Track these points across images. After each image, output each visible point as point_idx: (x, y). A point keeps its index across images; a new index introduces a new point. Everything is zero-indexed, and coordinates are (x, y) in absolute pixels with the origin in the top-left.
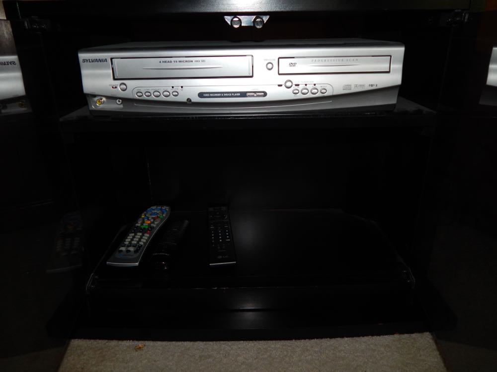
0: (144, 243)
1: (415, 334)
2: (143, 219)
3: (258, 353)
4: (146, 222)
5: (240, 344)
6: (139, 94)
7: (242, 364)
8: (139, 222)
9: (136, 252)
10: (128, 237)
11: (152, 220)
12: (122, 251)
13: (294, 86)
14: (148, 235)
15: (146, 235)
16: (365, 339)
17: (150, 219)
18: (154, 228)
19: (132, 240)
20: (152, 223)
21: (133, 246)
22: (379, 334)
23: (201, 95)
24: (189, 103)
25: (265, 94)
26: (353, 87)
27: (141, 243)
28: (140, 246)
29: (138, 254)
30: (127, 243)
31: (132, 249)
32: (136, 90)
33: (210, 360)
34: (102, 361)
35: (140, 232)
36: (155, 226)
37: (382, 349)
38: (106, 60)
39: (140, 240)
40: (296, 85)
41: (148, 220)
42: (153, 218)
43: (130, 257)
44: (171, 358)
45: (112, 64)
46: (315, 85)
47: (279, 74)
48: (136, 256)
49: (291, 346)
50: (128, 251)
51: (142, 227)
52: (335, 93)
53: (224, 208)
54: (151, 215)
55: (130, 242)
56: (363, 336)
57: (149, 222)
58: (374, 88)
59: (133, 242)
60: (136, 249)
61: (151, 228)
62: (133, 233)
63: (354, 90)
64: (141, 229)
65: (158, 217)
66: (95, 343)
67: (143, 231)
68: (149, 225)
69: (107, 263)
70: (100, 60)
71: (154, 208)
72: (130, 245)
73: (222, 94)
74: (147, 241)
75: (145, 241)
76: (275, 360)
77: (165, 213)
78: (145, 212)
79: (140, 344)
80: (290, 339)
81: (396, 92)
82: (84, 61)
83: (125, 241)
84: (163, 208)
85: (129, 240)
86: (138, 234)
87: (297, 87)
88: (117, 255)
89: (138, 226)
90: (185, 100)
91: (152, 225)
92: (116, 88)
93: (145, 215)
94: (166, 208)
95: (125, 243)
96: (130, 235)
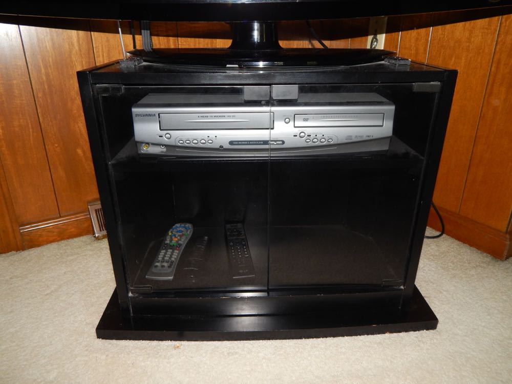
0: (175, 259)
1: (403, 333)
2: (171, 236)
3: (276, 350)
4: (174, 239)
5: (260, 343)
6: (181, 142)
7: (263, 359)
8: (168, 240)
9: (169, 267)
10: (161, 254)
11: (179, 238)
12: (157, 266)
13: (306, 136)
14: (177, 252)
15: (175, 251)
16: (362, 337)
17: (177, 236)
18: (181, 245)
19: (164, 256)
20: (179, 240)
21: (167, 262)
22: (373, 334)
23: (231, 143)
24: (221, 149)
25: (283, 142)
26: (353, 138)
27: (173, 259)
28: (172, 262)
29: (171, 269)
30: (160, 259)
31: (166, 264)
32: (178, 139)
33: (237, 356)
34: (148, 358)
35: (171, 249)
36: (182, 243)
37: (376, 345)
38: (155, 115)
39: (171, 257)
40: (308, 136)
41: (176, 237)
42: (179, 235)
43: (165, 272)
44: (204, 355)
45: (159, 117)
46: (323, 135)
47: (295, 127)
48: (170, 270)
49: (301, 344)
50: (163, 266)
51: (172, 244)
52: (339, 142)
53: (239, 225)
54: (177, 232)
55: (163, 258)
56: (360, 335)
57: (176, 239)
58: (371, 138)
59: (165, 258)
60: (169, 264)
61: (179, 245)
62: (164, 249)
63: (354, 140)
64: (171, 246)
65: (183, 235)
66: (140, 343)
67: (173, 248)
68: (177, 242)
69: (146, 277)
70: (150, 115)
71: (178, 225)
72: (163, 261)
73: (249, 142)
74: (177, 256)
75: (175, 257)
76: (289, 355)
77: (189, 231)
78: (171, 230)
79: (177, 343)
80: (301, 338)
81: (388, 141)
82: (137, 115)
83: (158, 257)
84: (186, 226)
85: (162, 256)
86: (169, 250)
87: (308, 137)
88: (154, 270)
89: (167, 244)
90: (218, 147)
91: (180, 242)
92: (162, 136)
93: (172, 233)
94: (189, 225)
95: (159, 259)
96: (162, 251)
